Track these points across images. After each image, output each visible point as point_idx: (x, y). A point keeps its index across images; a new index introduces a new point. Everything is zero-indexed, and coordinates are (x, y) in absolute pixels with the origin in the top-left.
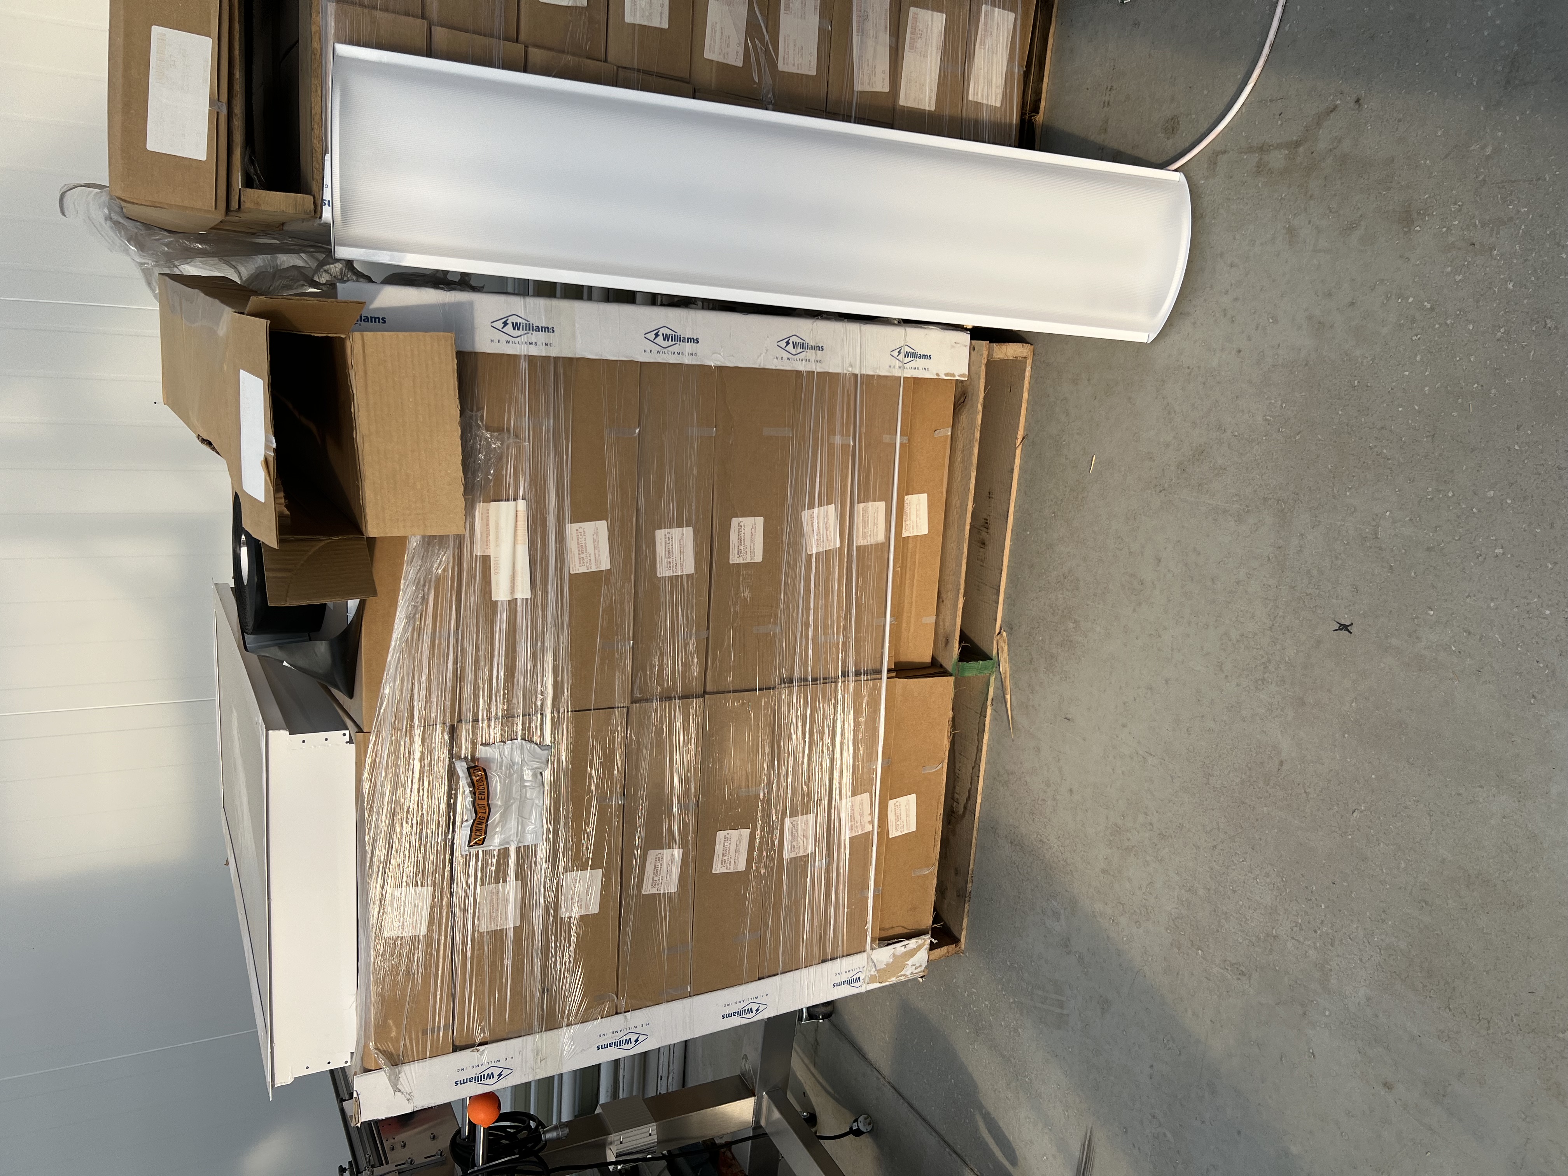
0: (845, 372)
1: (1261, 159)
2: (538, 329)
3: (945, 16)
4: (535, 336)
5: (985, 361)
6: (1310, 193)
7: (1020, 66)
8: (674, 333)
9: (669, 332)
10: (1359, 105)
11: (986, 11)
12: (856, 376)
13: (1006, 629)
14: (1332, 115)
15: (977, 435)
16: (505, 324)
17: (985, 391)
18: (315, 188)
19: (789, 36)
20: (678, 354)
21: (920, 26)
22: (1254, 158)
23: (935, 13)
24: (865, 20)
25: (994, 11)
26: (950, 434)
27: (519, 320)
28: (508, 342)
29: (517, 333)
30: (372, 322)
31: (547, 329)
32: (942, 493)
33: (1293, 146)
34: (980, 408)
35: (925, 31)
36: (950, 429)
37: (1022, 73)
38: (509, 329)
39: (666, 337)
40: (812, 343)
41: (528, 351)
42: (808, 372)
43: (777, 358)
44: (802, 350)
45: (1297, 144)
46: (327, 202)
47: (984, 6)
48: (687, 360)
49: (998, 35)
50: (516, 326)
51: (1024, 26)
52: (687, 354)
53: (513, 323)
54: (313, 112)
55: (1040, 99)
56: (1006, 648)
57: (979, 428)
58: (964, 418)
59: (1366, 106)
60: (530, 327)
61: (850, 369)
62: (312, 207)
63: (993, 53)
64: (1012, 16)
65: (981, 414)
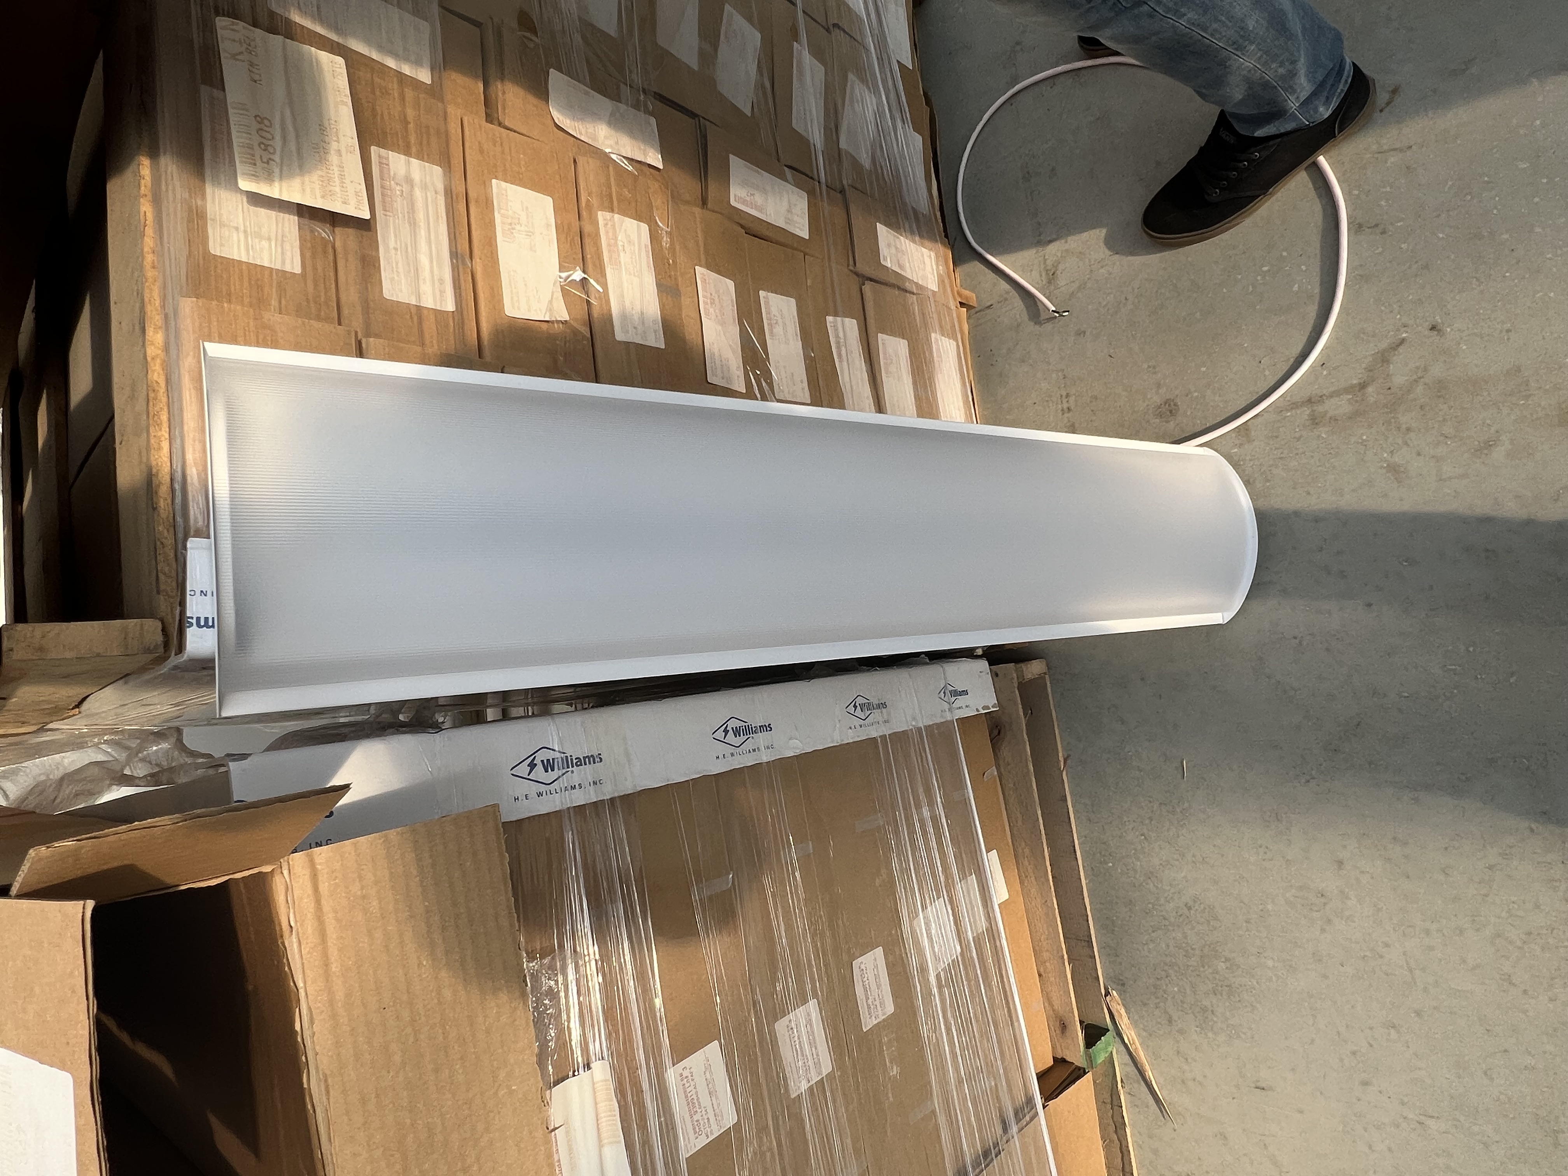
0: (911, 727)
1: (1313, 411)
2: (580, 762)
3: (906, 342)
4: (577, 775)
5: (1016, 685)
6: (1404, 426)
8: (744, 724)
9: (738, 724)
10: (1439, 331)
11: (935, 338)
12: (919, 729)
13: (1114, 986)
14: (1401, 349)
15: (1031, 767)
16: (532, 766)
17: (1025, 717)
19: (779, 362)
20: (754, 750)
22: (1306, 411)
23: (899, 340)
25: (941, 339)
26: (996, 773)
27: (550, 755)
28: (540, 794)
29: (552, 775)
31: (591, 759)
32: (1008, 844)
33: (1357, 389)
34: (1027, 735)
35: (894, 355)
36: (995, 768)
38: (539, 772)
39: (737, 732)
40: (875, 702)
41: (571, 800)
42: (880, 737)
43: (851, 728)
44: (870, 712)
45: (1363, 386)
46: (194, 621)
48: (765, 757)
50: (548, 766)
52: (763, 749)
53: (542, 761)
56: (1123, 1011)
57: (1031, 758)
58: (1004, 752)
59: (1449, 330)
60: (568, 762)
61: (914, 723)
62: (160, 638)
64: (955, 345)
65: (1029, 742)
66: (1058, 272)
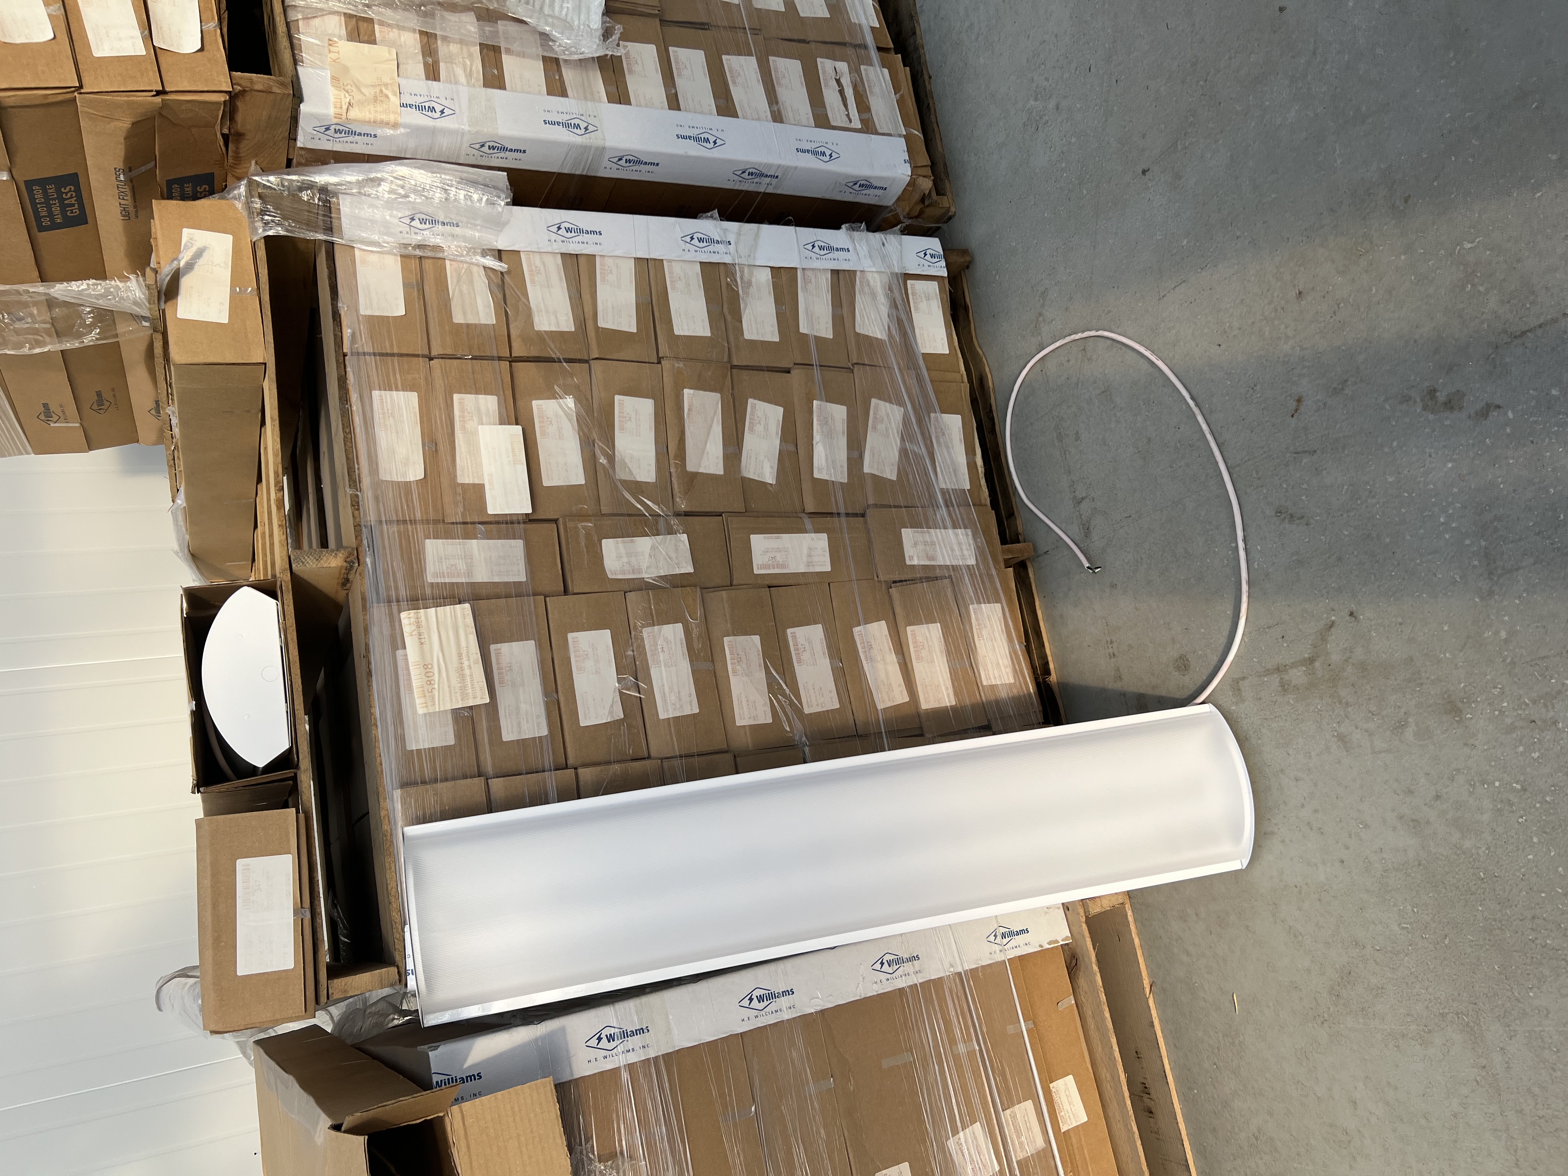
0: (948, 974)
2: (633, 1034)
3: (939, 624)
4: (631, 1042)
5: (1084, 919)
7: (1020, 643)
8: (767, 992)
9: (762, 992)
10: (1355, 617)
11: (974, 609)
12: (960, 974)
14: (1333, 630)
15: (1103, 997)
16: (600, 1039)
17: (1094, 949)
18: (398, 958)
19: (807, 683)
20: (776, 1011)
21: (920, 639)
23: (930, 625)
24: (870, 649)
25: (981, 608)
26: (1073, 1002)
27: (612, 1031)
28: (605, 1057)
29: (613, 1044)
30: (467, 1081)
31: (641, 1031)
32: (1087, 1070)
34: (1095, 968)
35: (925, 642)
36: (1072, 997)
37: (1024, 648)
38: (604, 1043)
39: (760, 999)
40: (906, 956)
41: (627, 1060)
42: (911, 987)
43: (876, 983)
44: (898, 966)
46: (410, 972)
47: (971, 606)
48: (786, 1016)
49: (992, 626)
50: (611, 1038)
51: (1012, 611)
52: (785, 1010)
53: (607, 1036)
54: (389, 889)
55: (1047, 663)
57: (1102, 990)
58: (1082, 982)
59: (1362, 617)
60: (625, 1035)
61: (952, 969)
62: (397, 977)
63: (992, 640)
64: (998, 606)
65: (1098, 974)
66: (1091, 528)
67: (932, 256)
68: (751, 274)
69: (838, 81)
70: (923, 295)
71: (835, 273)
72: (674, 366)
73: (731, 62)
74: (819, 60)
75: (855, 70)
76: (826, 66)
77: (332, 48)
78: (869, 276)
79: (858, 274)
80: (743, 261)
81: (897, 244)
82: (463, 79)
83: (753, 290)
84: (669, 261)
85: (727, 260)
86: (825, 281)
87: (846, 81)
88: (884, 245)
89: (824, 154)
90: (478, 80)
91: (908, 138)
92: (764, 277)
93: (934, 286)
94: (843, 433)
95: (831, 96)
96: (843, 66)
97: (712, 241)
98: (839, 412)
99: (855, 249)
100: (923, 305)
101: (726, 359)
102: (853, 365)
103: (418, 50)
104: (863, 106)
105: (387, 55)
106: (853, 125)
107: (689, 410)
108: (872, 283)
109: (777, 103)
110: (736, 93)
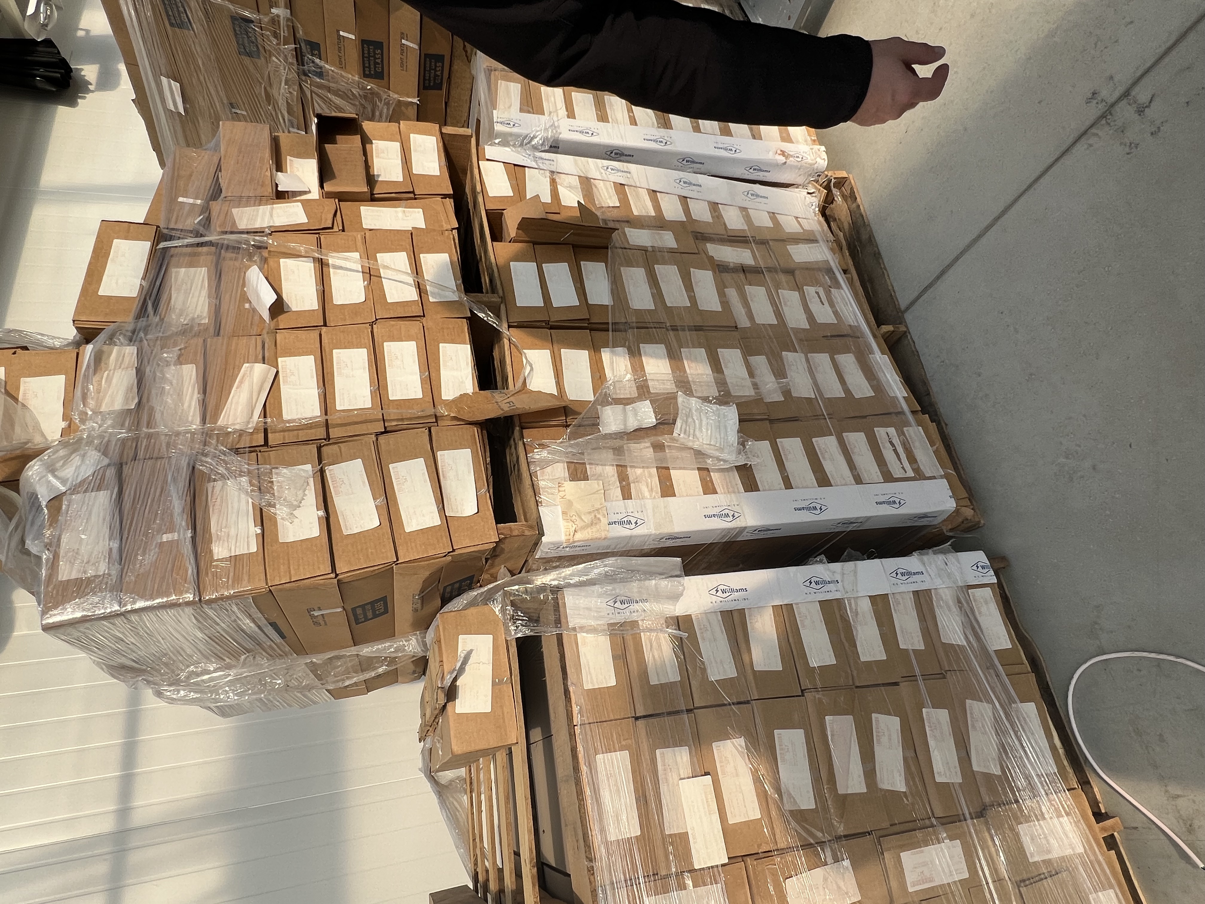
11: (1094, 899)
51: (1124, 895)
64: (1112, 893)
66: (1196, 827)
67: (983, 567)
68: (856, 604)
69: (891, 443)
70: (982, 600)
71: (916, 593)
72: (815, 697)
73: (819, 442)
74: (875, 429)
75: (901, 433)
76: (881, 432)
77: (561, 489)
78: (941, 591)
79: (933, 591)
80: (849, 595)
81: (956, 563)
82: (647, 494)
83: (860, 617)
84: (797, 604)
85: (838, 596)
86: (909, 602)
87: (896, 441)
88: (946, 564)
89: (894, 502)
90: (657, 493)
91: (946, 476)
92: (866, 606)
93: (988, 591)
94: (950, 735)
95: (888, 454)
96: (892, 431)
97: (825, 582)
98: (942, 716)
99: (927, 571)
100: (984, 609)
101: (851, 683)
102: (946, 671)
103: (616, 478)
104: (912, 459)
105: (597, 486)
106: (908, 475)
107: (832, 735)
108: (944, 598)
109: (856, 469)
110: (828, 466)
